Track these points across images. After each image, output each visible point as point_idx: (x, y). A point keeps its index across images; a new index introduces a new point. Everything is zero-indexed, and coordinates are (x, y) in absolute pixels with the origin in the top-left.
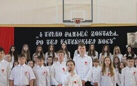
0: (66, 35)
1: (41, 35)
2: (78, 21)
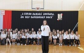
0: (33, 14)
1: (23, 14)
2: (38, 9)
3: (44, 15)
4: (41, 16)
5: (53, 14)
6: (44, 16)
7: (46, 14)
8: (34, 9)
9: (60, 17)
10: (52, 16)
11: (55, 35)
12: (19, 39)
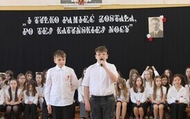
2: (81, 2)
3: (101, 21)
5: (132, 19)
7: (107, 19)
9: (155, 27)
11: (139, 90)
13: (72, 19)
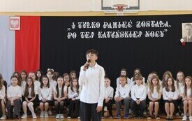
0: (105, 26)
1: (74, 26)
2: (120, 8)
3: (138, 26)
4: (128, 30)
5: (167, 25)
6: (138, 30)
7: (144, 24)
8: (110, 8)
10: (162, 29)
11: (171, 89)
12: (62, 103)
13: (112, 24)
